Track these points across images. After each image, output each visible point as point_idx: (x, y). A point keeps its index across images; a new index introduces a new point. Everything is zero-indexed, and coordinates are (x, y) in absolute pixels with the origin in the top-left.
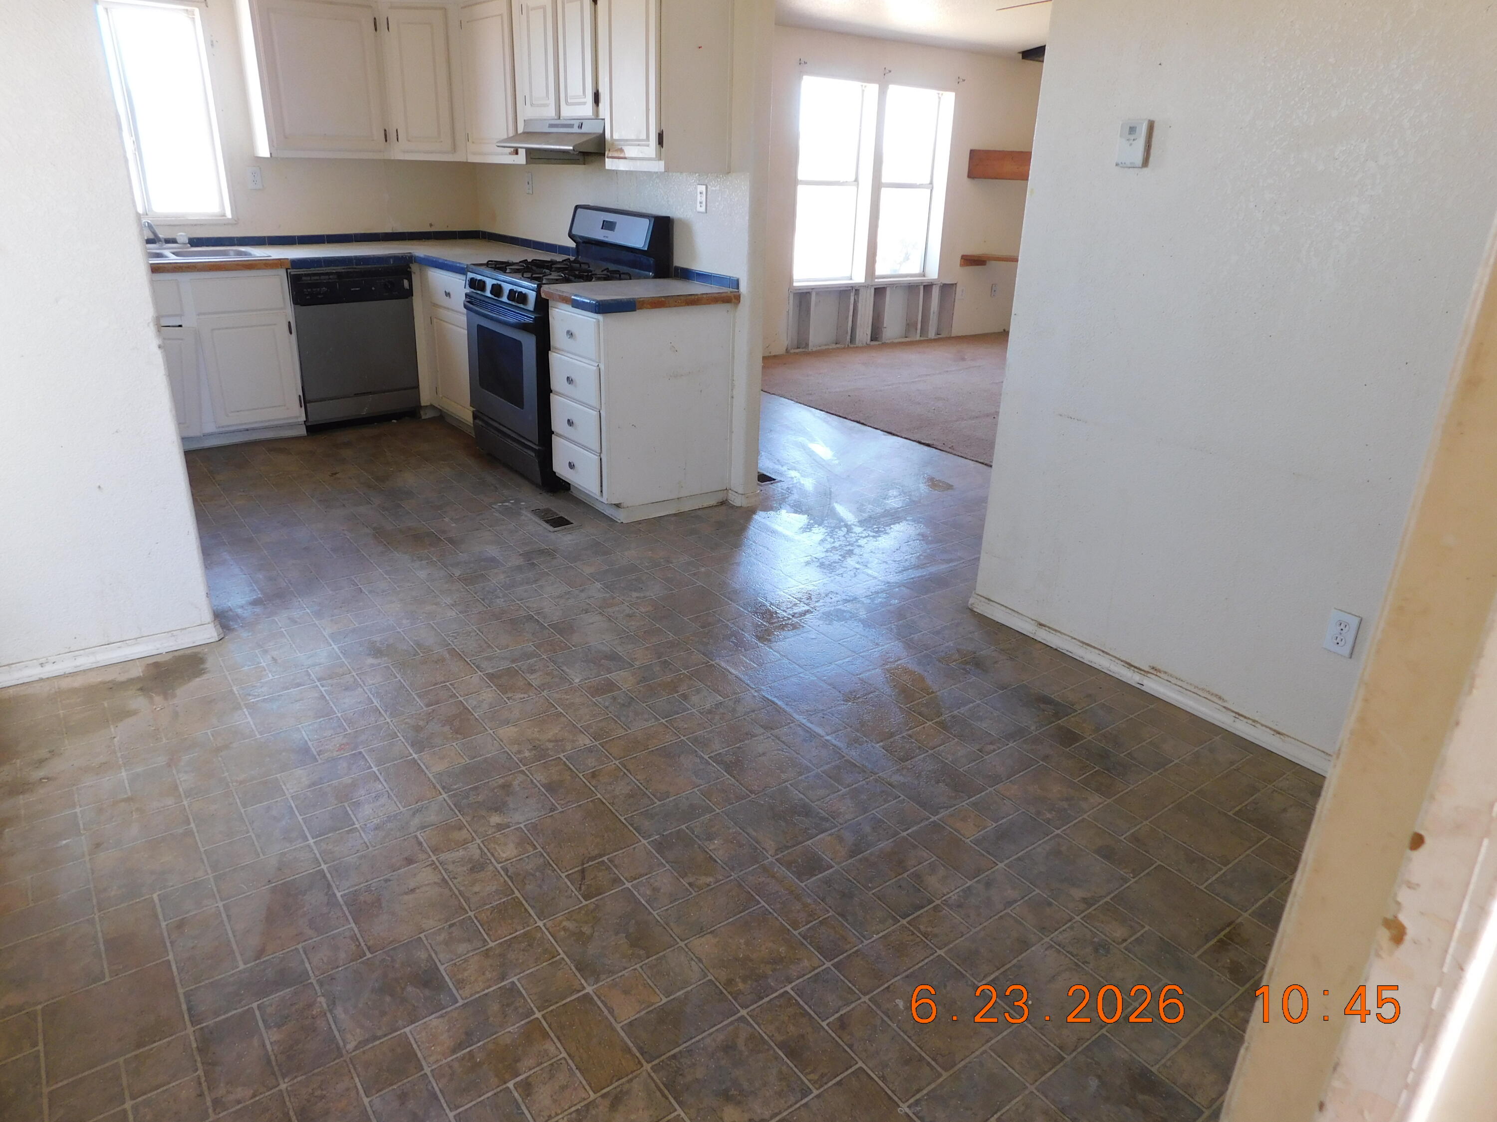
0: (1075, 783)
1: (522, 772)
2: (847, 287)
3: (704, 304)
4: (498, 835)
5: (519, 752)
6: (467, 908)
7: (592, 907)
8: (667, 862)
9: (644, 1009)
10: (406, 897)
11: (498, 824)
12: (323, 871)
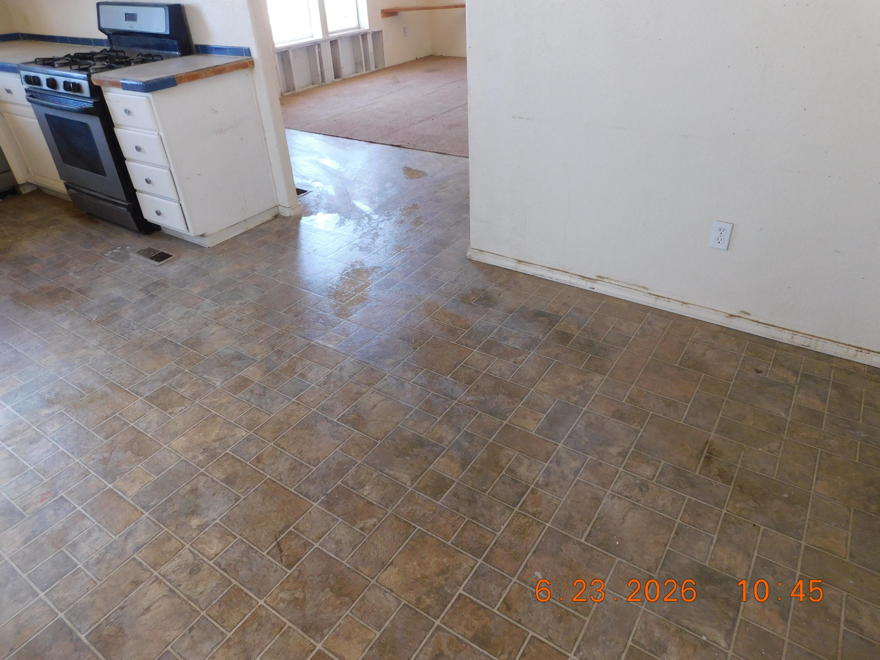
0: (581, 370)
1: (202, 474)
2: (312, 43)
3: (229, 72)
4: (201, 535)
5: (194, 457)
6: (198, 609)
7: (296, 573)
8: (338, 516)
9: (366, 647)
10: (144, 618)
11: (199, 526)
12: (62, 619)
